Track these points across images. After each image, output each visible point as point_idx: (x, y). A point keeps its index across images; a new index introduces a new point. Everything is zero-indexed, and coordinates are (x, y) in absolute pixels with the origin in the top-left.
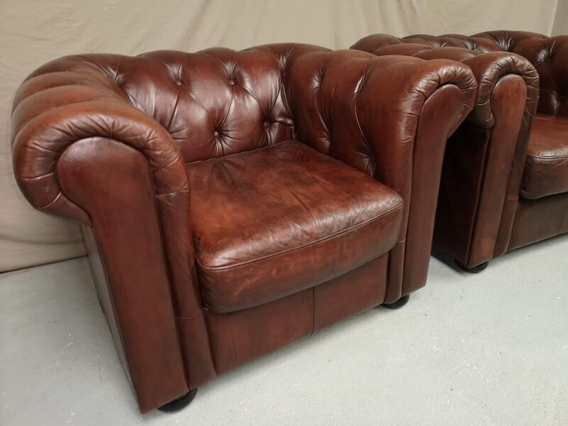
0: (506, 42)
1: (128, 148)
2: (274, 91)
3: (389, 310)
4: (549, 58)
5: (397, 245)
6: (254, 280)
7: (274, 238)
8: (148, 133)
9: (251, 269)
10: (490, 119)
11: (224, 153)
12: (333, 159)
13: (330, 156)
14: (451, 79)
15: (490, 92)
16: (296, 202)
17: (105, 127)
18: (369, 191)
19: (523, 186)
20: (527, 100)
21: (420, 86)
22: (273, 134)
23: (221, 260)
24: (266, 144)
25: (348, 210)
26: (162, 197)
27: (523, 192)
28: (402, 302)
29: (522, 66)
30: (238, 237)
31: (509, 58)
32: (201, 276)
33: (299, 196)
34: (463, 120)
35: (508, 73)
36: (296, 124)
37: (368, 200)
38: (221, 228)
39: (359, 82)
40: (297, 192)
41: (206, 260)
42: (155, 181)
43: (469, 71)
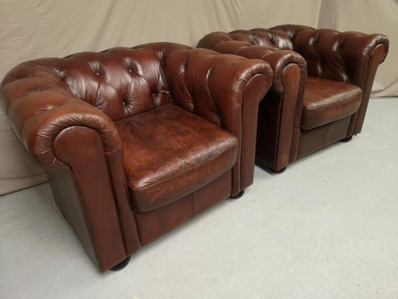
0: (291, 32)
1: (91, 130)
2: (157, 74)
3: (233, 200)
4: (315, 42)
5: (236, 163)
6: (161, 193)
7: (170, 168)
8: (100, 121)
9: (159, 187)
10: (281, 89)
11: (130, 115)
12: (196, 116)
13: (194, 114)
14: (259, 71)
15: (280, 75)
16: (180, 147)
17: (78, 120)
18: (219, 136)
19: (302, 123)
20: (301, 77)
21: (243, 76)
22: (158, 100)
23: (142, 183)
24: (155, 107)
25: (209, 148)
26: (109, 153)
27: (302, 126)
28: (241, 194)
29: (297, 58)
30: (150, 170)
31: (289, 55)
32: (131, 194)
33: (181, 143)
34: (267, 92)
35: (289, 63)
36: (172, 93)
37: (219, 142)
38: (140, 166)
39: (209, 72)
40: (180, 140)
41: (134, 185)
42: (104, 145)
43: (268, 65)
